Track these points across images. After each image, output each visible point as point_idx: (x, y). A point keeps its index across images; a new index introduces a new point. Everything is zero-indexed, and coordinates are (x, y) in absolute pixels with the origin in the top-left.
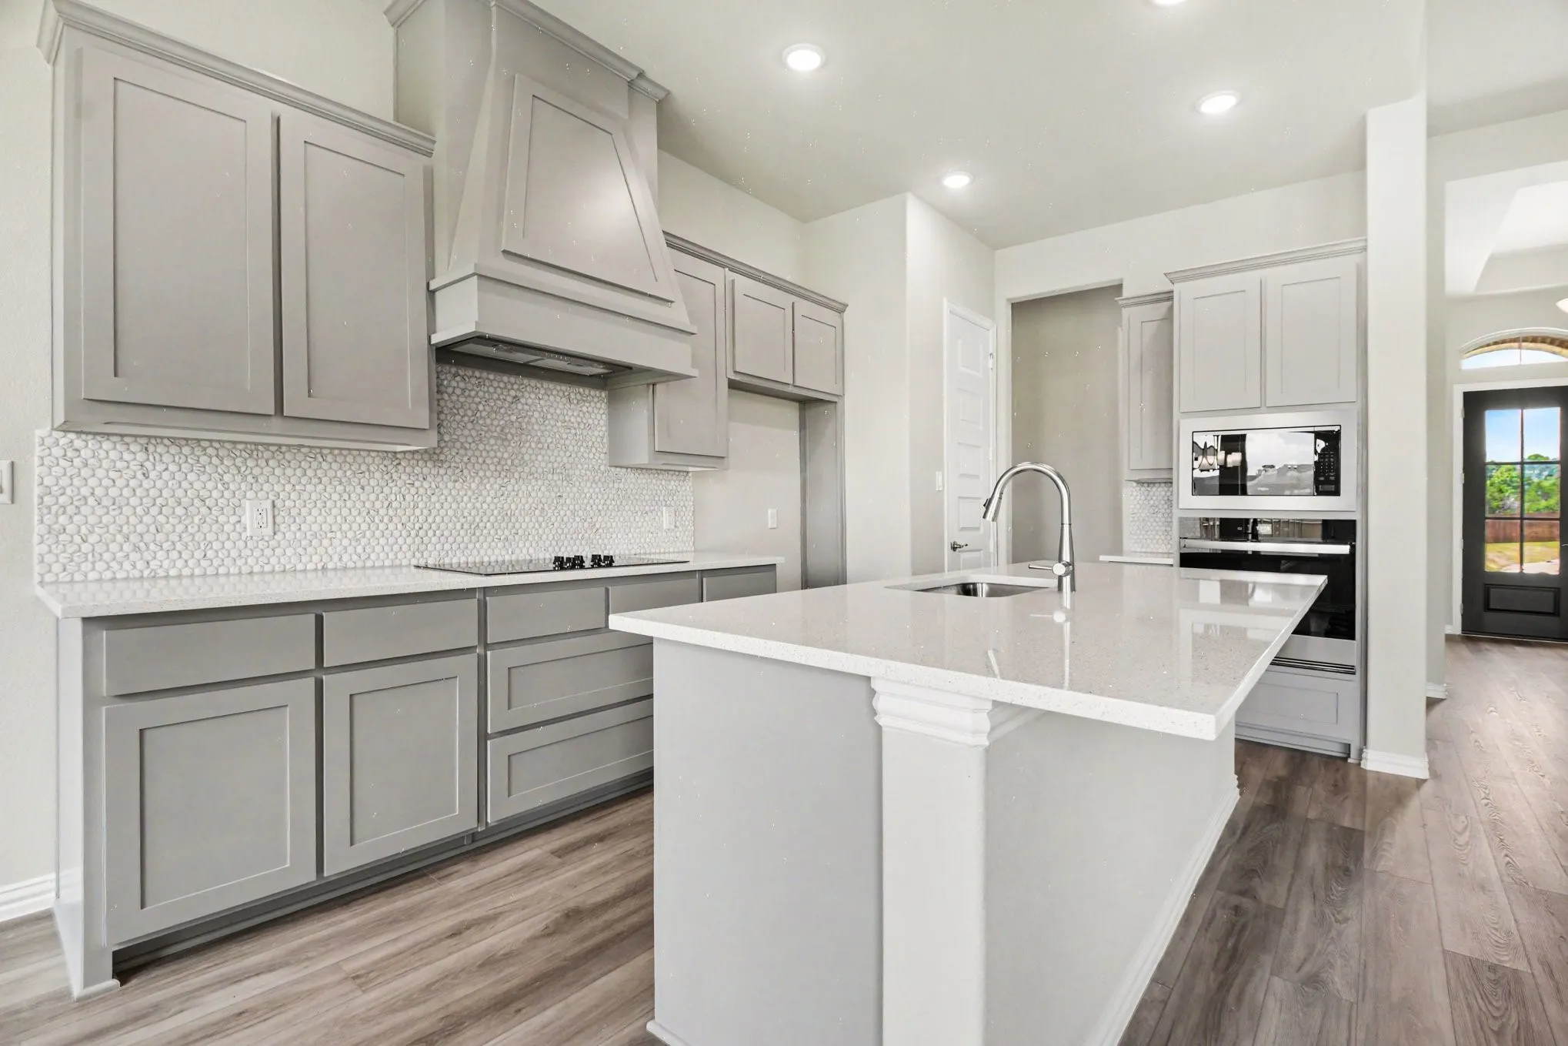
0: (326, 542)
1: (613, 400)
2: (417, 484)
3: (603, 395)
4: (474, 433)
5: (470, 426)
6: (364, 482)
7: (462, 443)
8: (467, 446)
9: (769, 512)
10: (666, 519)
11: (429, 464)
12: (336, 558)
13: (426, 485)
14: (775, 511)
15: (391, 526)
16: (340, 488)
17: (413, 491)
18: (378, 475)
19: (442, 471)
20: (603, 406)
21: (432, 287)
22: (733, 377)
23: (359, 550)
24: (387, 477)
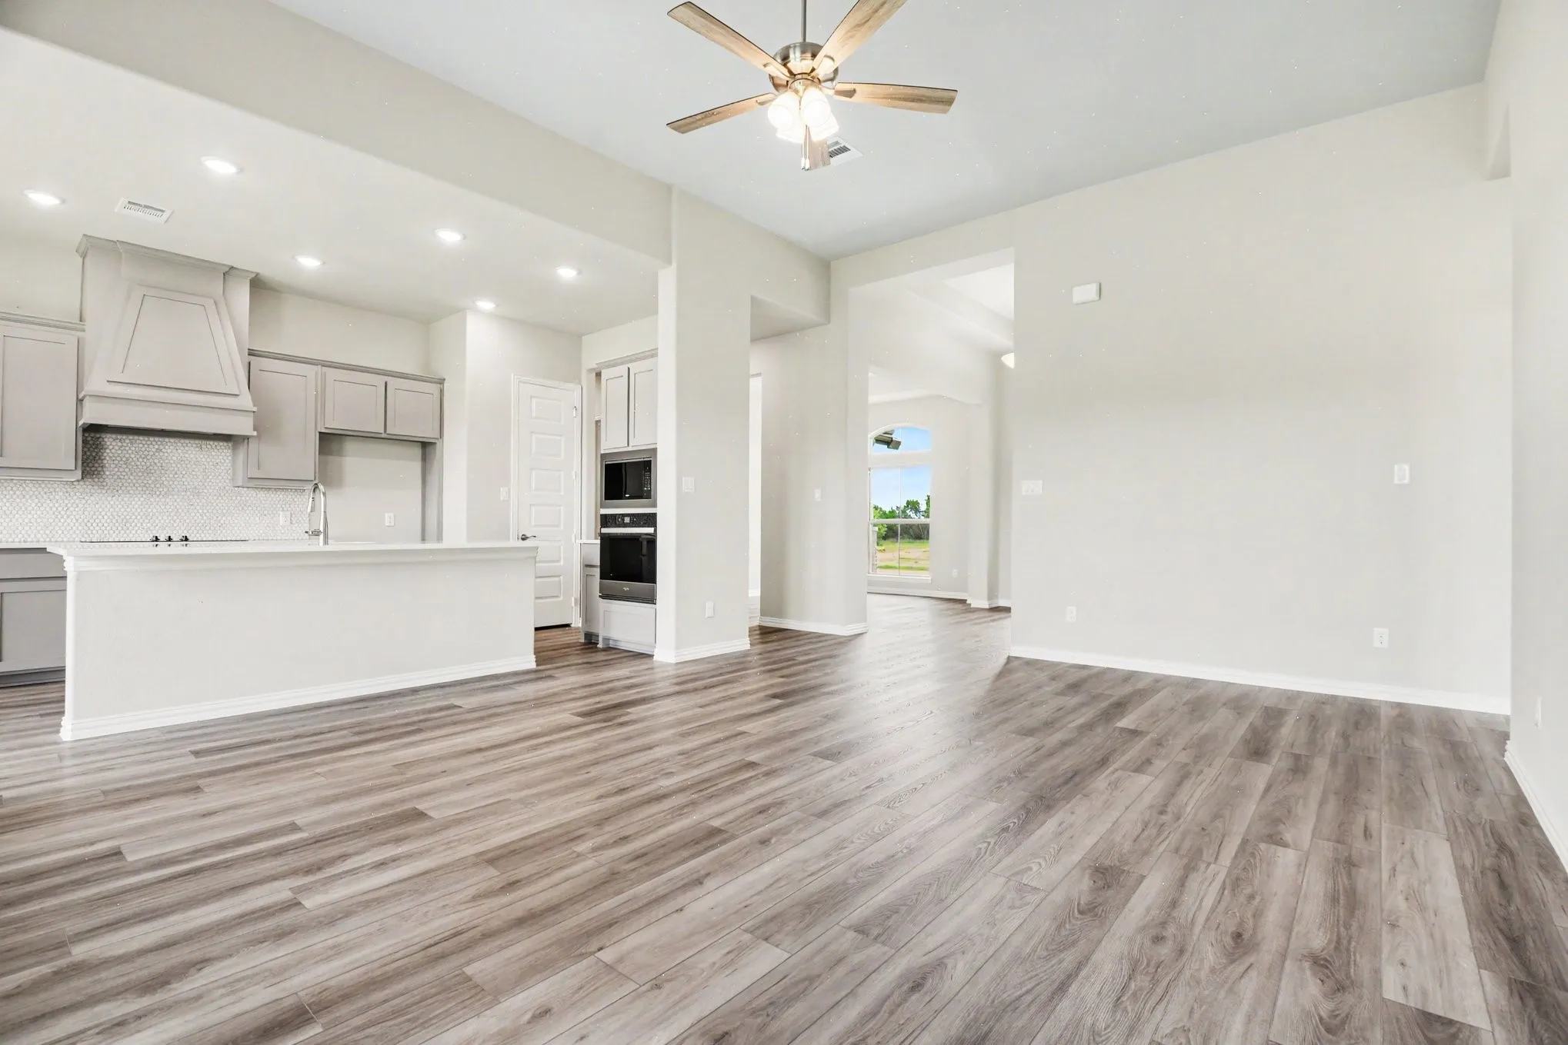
0: (27, 528)
1: (234, 449)
2: (86, 498)
3: (230, 445)
4: (127, 470)
5: (124, 466)
6: (52, 497)
7: (118, 476)
8: (122, 477)
9: (386, 515)
10: (282, 519)
11: (96, 487)
12: (32, 536)
13: (92, 498)
14: (392, 515)
15: (69, 520)
16: (36, 500)
17: (84, 501)
18: (61, 494)
19: (104, 491)
20: (230, 451)
21: (80, 397)
22: (323, 431)
23: (48, 532)
24: (67, 495)
